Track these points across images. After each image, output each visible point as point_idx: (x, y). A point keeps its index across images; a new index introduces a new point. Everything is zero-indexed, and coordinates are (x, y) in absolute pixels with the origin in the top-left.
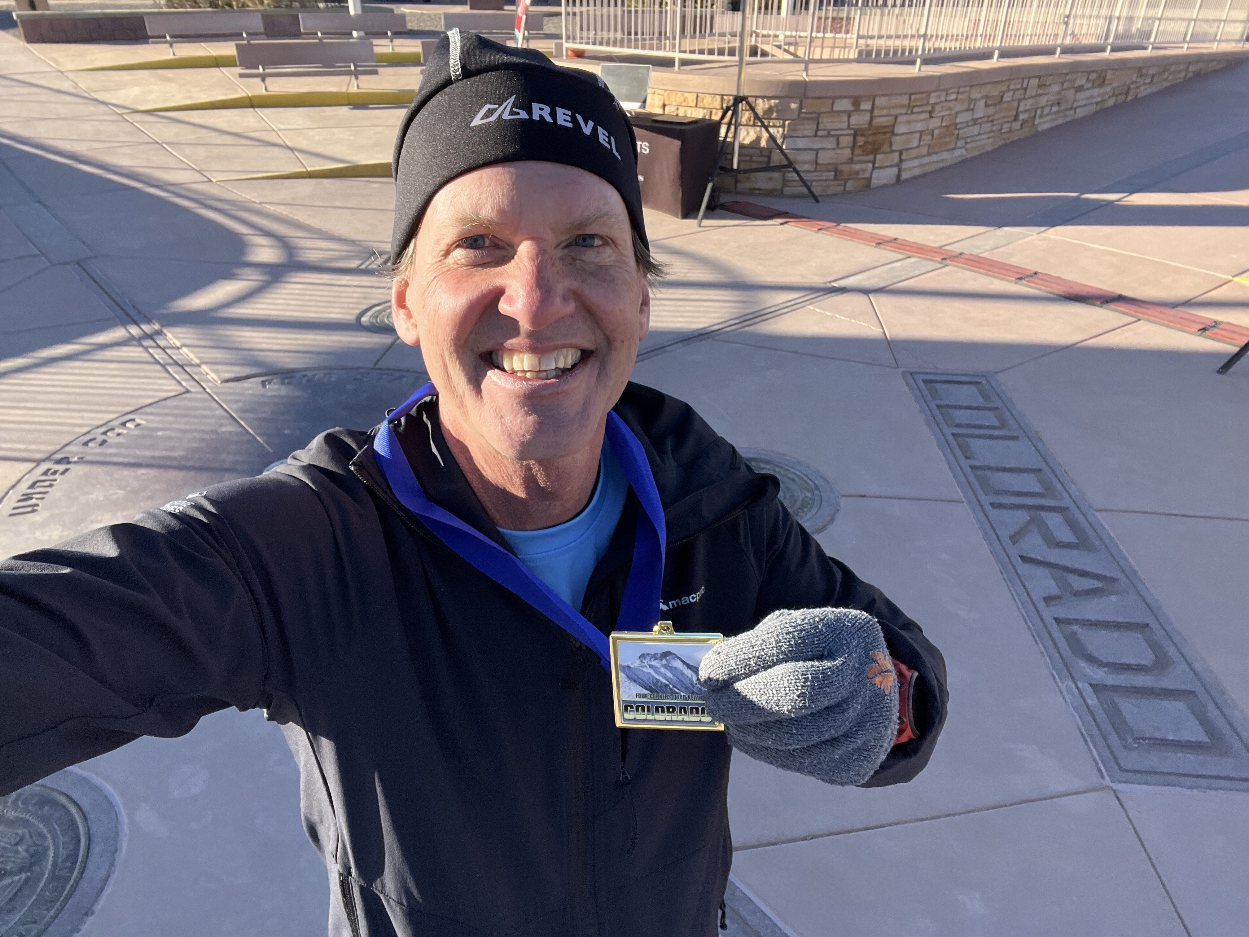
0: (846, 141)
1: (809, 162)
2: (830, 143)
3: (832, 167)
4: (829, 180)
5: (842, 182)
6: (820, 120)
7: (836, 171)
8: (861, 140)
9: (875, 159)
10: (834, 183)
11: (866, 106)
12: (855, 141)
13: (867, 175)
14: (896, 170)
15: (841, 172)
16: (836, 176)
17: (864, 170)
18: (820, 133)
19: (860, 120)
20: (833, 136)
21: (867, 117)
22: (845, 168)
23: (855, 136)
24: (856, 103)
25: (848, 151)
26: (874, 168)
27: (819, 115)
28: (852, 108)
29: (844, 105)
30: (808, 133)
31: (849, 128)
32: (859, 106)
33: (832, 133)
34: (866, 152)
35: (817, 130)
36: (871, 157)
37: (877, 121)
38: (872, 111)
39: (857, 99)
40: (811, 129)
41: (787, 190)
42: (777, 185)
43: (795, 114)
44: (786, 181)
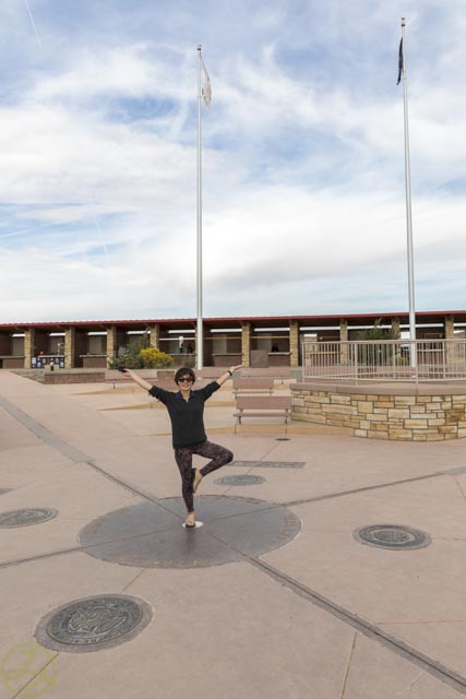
0: (441, 415)
1: (425, 425)
2: (434, 416)
3: (436, 427)
4: (436, 434)
5: (443, 435)
6: (427, 406)
7: (439, 429)
8: (449, 416)
9: (458, 424)
10: (439, 435)
11: (448, 400)
12: (445, 415)
13: (455, 431)
16: (439, 432)
17: (453, 429)
18: (428, 412)
19: (447, 406)
20: (435, 413)
21: (449, 405)
22: (443, 428)
23: (445, 413)
24: (443, 399)
25: (443, 420)
26: (458, 428)
27: (426, 403)
29: (438, 399)
31: (442, 409)
32: (445, 400)
33: (434, 411)
34: (452, 421)
35: (426, 410)
36: (455, 423)
37: (455, 406)
38: (452, 402)
39: (443, 397)
40: (422, 410)
41: (415, 438)
42: (410, 436)
43: (414, 403)
44: (413, 434)
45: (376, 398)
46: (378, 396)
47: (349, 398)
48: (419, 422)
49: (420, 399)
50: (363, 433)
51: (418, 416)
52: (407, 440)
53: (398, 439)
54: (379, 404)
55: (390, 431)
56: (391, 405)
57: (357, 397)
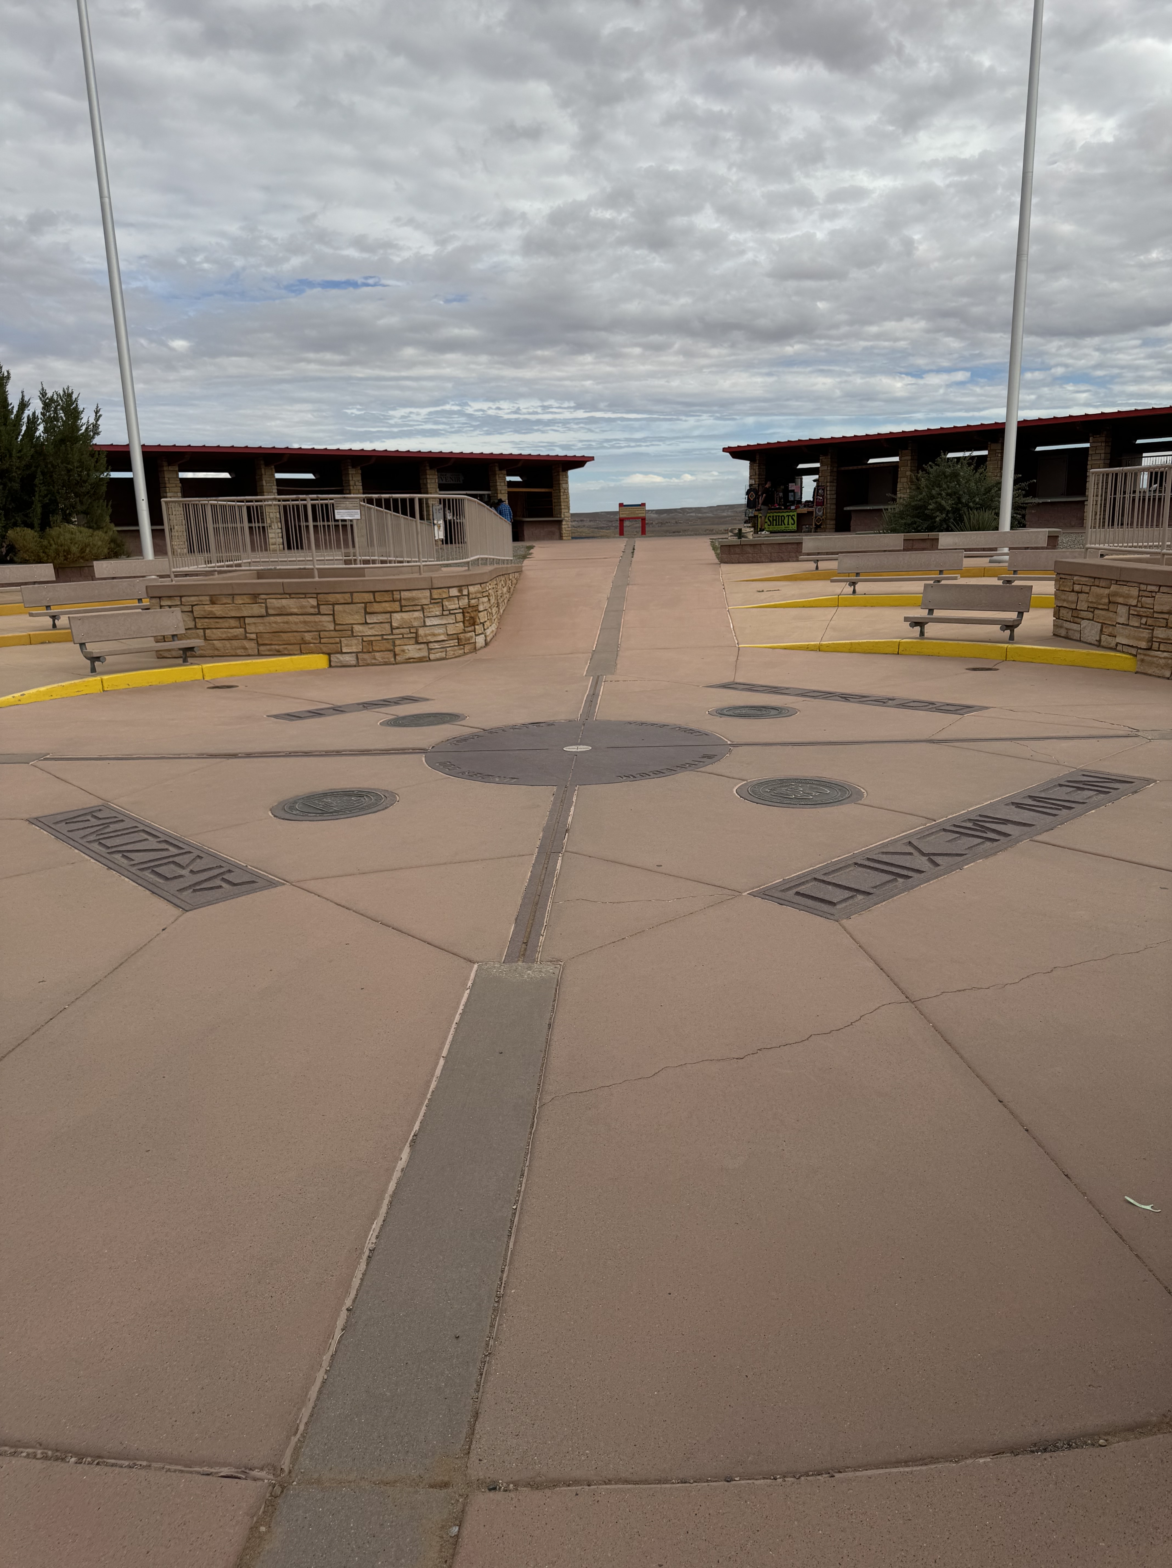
0: (460, 617)
1: (443, 634)
2: (452, 619)
3: (455, 636)
4: (455, 646)
5: (462, 647)
6: (444, 603)
7: (458, 639)
8: (466, 618)
9: (475, 629)
10: (458, 647)
11: (465, 592)
12: (464, 617)
13: (473, 641)
14: (483, 635)
15: (461, 639)
16: (458, 643)
17: (472, 637)
18: (445, 613)
19: (464, 602)
20: (452, 614)
21: (466, 600)
22: (461, 636)
23: (463, 613)
24: (460, 591)
25: (461, 624)
26: (476, 635)
27: (442, 599)
28: (459, 594)
29: (454, 592)
30: (438, 613)
31: (460, 608)
32: (462, 593)
33: (452, 612)
34: (469, 625)
35: (443, 610)
36: (473, 627)
37: (473, 602)
38: (468, 595)
39: (460, 588)
40: (437, 611)
41: (432, 657)
42: (425, 654)
43: (427, 601)
44: (429, 649)
45: (369, 597)
46: (374, 592)
47: (313, 602)
48: (437, 631)
49: (436, 594)
50: (350, 659)
51: (436, 621)
52: (421, 660)
53: (408, 661)
54: (376, 607)
55: (397, 649)
56: (396, 606)
57: (331, 598)
